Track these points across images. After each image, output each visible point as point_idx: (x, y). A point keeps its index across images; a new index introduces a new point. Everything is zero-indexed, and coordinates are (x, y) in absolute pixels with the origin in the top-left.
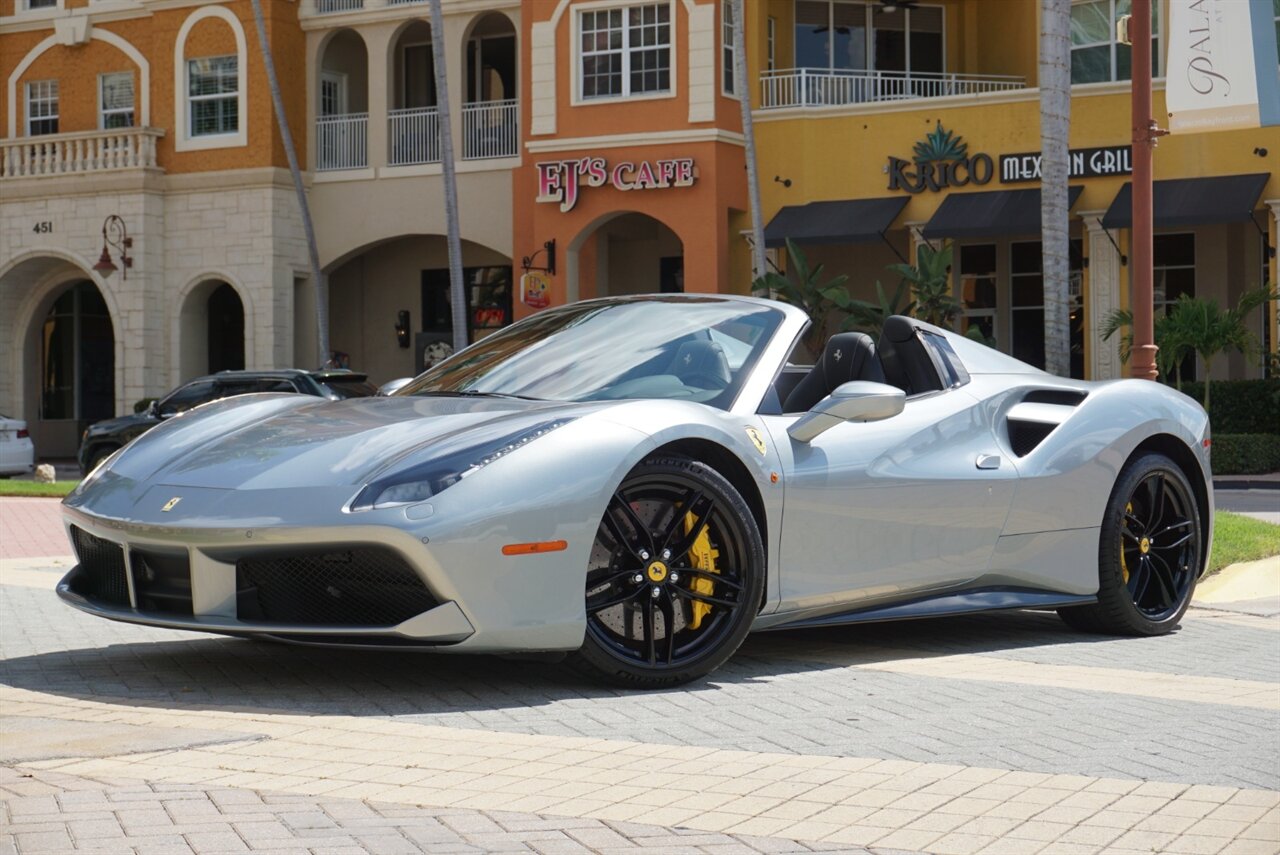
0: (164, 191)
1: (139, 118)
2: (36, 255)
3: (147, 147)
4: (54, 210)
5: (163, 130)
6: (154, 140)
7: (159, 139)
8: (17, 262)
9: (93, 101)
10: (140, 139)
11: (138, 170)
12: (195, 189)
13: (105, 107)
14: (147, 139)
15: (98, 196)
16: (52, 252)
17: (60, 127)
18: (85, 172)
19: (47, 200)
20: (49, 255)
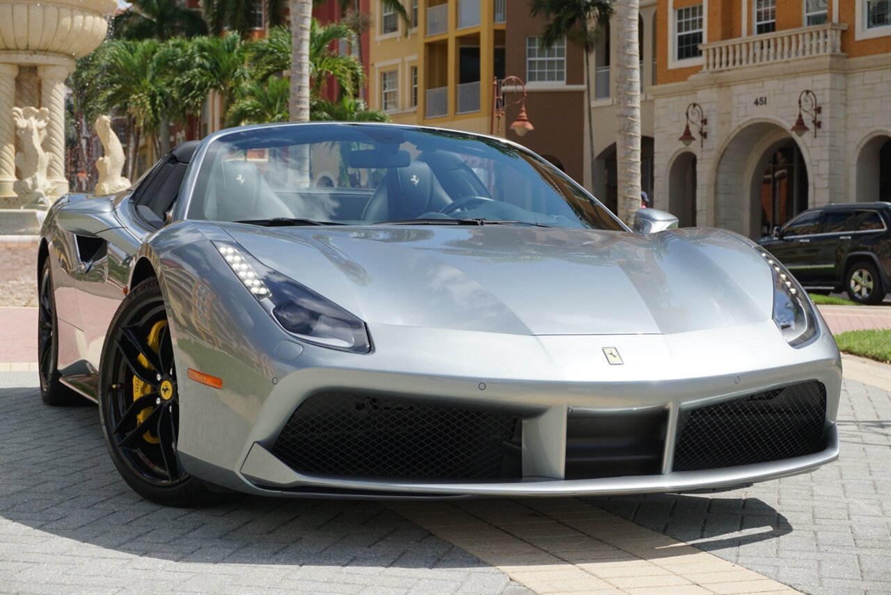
0: (846, 70)
1: (831, 18)
2: (756, 121)
3: (834, 38)
4: (770, 87)
5: (847, 25)
6: (839, 33)
7: (843, 32)
8: (744, 126)
9: (799, 7)
10: (829, 33)
11: (826, 56)
12: (868, 68)
13: (807, 12)
14: (834, 32)
15: (798, 76)
16: (766, 119)
17: (777, 28)
18: (789, 59)
19: (763, 81)
20: (764, 121)
